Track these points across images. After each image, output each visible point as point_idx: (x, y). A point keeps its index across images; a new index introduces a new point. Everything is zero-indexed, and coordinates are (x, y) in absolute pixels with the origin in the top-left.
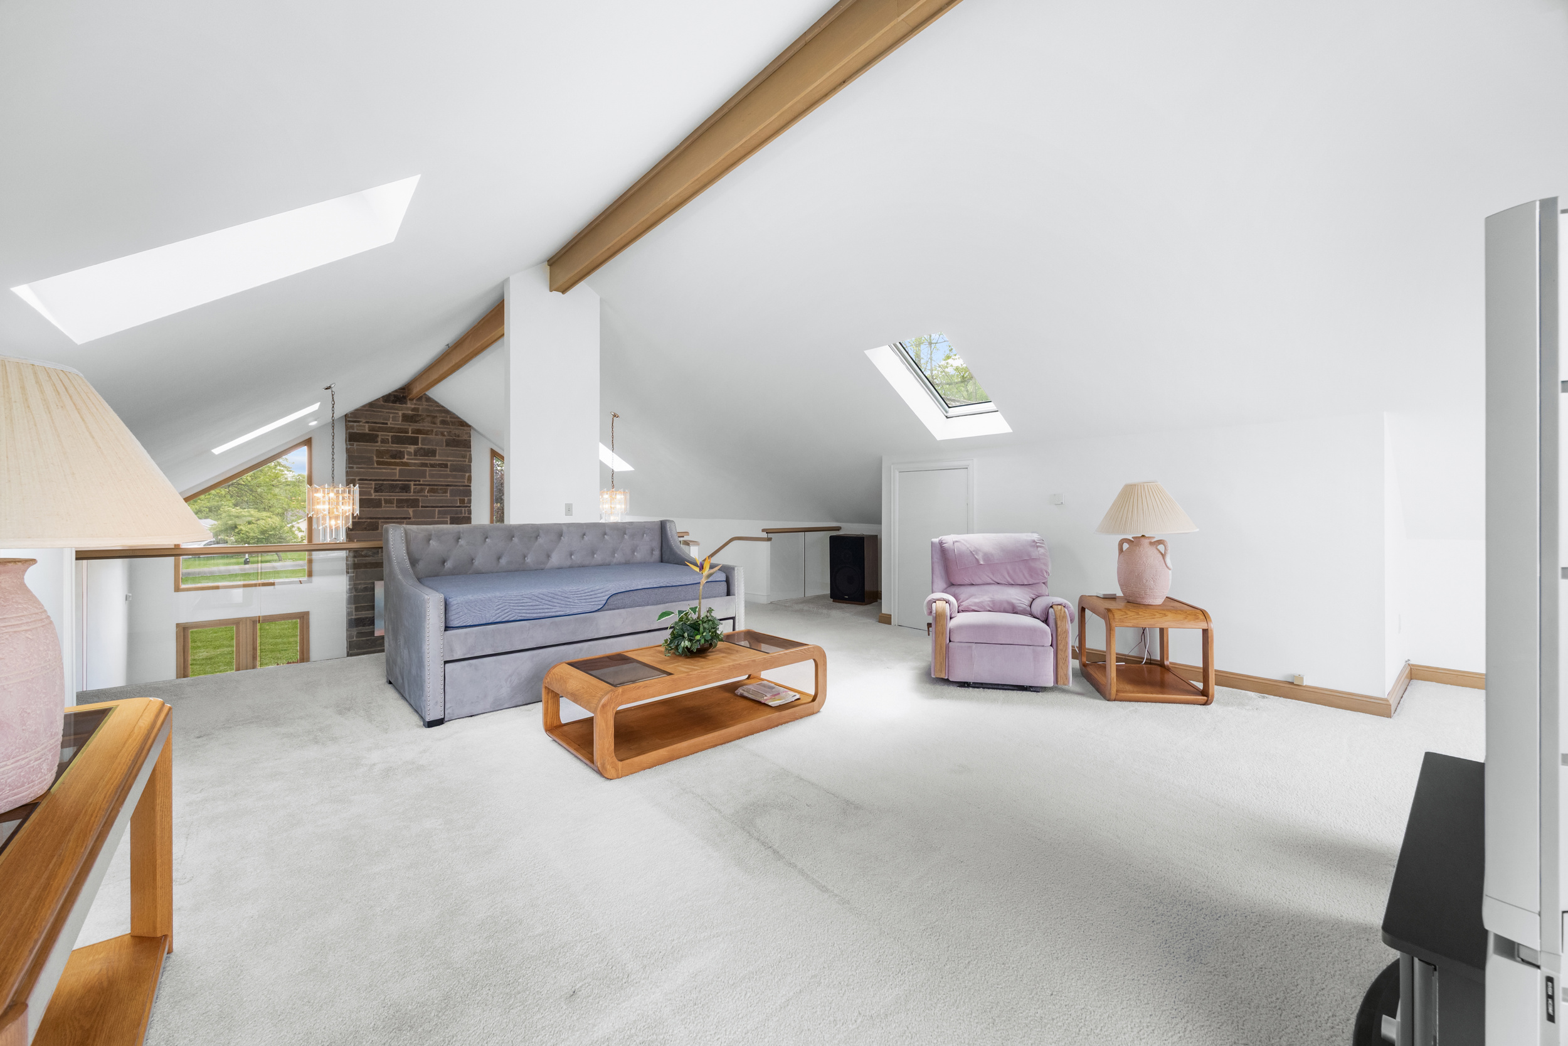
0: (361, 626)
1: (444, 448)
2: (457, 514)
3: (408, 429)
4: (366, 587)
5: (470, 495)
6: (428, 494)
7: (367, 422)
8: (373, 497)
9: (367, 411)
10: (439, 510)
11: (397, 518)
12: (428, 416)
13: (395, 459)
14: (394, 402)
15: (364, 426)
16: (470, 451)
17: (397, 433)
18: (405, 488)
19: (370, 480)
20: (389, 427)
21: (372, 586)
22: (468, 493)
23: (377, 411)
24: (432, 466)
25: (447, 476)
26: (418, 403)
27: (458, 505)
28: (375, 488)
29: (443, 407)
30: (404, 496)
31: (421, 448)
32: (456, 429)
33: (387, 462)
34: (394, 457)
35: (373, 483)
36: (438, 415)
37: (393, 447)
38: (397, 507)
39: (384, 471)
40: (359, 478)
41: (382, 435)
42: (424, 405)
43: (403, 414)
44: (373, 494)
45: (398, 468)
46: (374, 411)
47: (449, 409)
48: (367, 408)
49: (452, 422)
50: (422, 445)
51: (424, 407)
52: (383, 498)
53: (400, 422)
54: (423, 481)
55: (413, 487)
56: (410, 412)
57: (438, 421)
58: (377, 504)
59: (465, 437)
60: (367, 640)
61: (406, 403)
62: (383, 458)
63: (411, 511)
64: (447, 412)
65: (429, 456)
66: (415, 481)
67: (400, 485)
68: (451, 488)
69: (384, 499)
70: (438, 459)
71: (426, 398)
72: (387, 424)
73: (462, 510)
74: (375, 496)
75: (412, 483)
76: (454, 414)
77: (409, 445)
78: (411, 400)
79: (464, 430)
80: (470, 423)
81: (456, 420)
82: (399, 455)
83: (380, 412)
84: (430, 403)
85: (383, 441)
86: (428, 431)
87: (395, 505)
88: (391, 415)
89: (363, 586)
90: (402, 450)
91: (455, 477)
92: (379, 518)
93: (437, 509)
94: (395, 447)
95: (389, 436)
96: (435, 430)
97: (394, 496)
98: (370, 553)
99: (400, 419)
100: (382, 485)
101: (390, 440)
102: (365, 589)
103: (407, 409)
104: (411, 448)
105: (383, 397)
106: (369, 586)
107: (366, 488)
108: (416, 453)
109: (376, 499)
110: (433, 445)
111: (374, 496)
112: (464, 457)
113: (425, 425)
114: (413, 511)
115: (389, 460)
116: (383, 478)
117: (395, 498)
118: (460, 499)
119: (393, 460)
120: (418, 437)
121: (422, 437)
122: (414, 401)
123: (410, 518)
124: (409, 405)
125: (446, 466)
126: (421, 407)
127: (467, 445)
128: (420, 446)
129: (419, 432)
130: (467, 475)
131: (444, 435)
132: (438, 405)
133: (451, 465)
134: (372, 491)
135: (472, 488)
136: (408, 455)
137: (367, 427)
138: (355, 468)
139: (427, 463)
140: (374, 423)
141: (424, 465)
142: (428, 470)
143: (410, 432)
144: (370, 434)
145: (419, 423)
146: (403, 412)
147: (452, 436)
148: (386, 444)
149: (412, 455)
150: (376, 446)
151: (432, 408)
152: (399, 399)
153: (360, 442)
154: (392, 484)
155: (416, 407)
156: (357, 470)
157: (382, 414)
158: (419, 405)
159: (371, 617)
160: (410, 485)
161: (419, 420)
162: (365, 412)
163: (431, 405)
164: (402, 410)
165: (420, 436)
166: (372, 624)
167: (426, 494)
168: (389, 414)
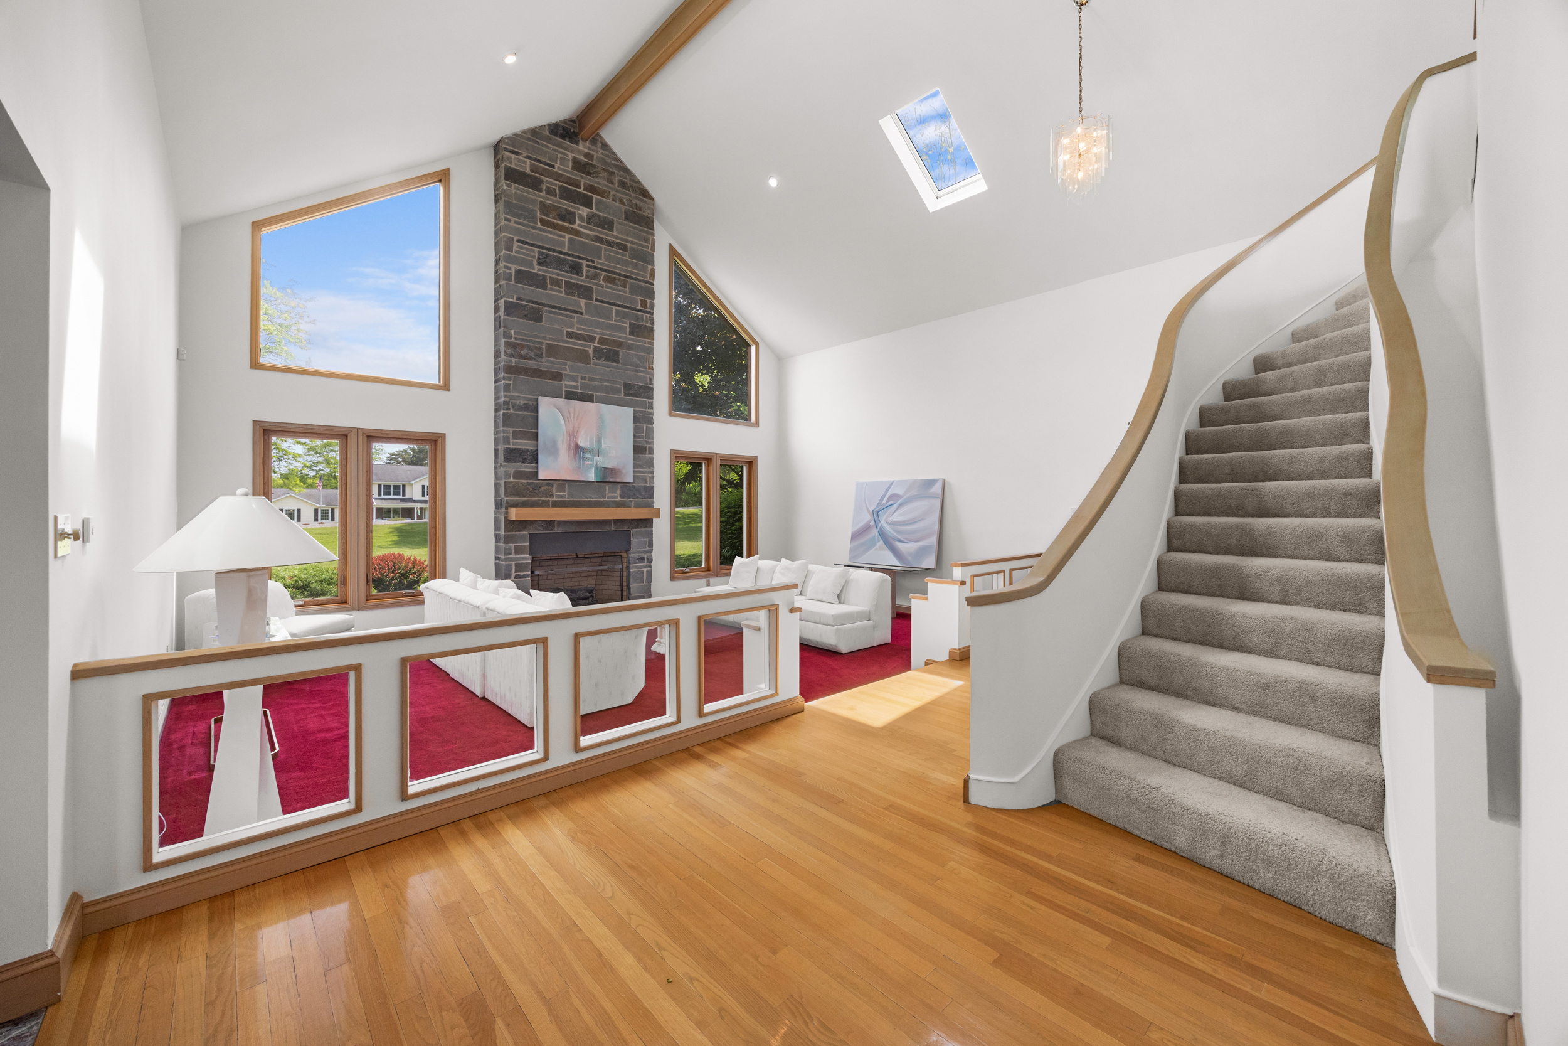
0: (519, 462)
1: (623, 221)
2: (637, 319)
3: (580, 182)
4: (525, 404)
5: (653, 298)
6: (604, 284)
7: (528, 158)
8: (536, 271)
9: (529, 139)
10: (616, 310)
11: (566, 310)
12: (604, 170)
13: (564, 221)
14: (563, 137)
15: (525, 162)
16: (653, 234)
17: (566, 183)
19: (533, 245)
20: (557, 172)
21: (535, 403)
22: (650, 293)
23: (542, 145)
24: (609, 243)
25: (626, 263)
26: (593, 148)
27: (639, 307)
28: (539, 258)
29: (621, 162)
30: (574, 279)
31: (596, 214)
32: (639, 199)
33: (553, 223)
34: (562, 217)
35: (536, 250)
36: (616, 172)
37: (561, 203)
38: (566, 293)
39: (549, 235)
40: (518, 238)
41: (548, 182)
42: (598, 153)
43: (574, 159)
45: (567, 236)
46: (538, 143)
47: (629, 167)
48: (528, 136)
49: (631, 186)
50: (597, 209)
51: (599, 155)
52: (548, 275)
53: (570, 169)
54: (598, 263)
55: (585, 269)
56: (582, 158)
57: (616, 180)
58: (539, 282)
59: (647, 213)
60: (529, 484)
61: (577, 143)
62: (548, 216)
63: (583, 302)
64: (627, 171)
65: (605, 229)
66: (588, 260)
67: (570, 262)
68: (632, 281)
69: (550, 277)
71: (602, 143)
72: (553, 166)
73: (643, 316)
74: (539, 270)
75: (584, 262)
76: (634, 176)
77: (581, 205)
78: (584, 140)
79: (645, 202)
80: (653, 195)
81: (637, 185)
82: (568, 216)
83: (546, 146)
84: (607, 153)
85: (550, 192)
86: (604, 192)
87: (563, 290)
88: (559, 156)
89: (522, 402)
90: (573, 210)
91: (636, 266)
92: (544, 305)
93: (614, 308)
94: (565, 204)
95: (556, 185)
96: (612, 192)
97: (562, 276)
98: (532, 354)
99: (571, 164)
100: (547, 256)
101: (558, 191)
102: (526, 407)
103: (579, 152)
104: (583, 211)
105: (549, 125)
106: (531, 403)
107: (527, 255)
108: (590, 219)
109: (540, 275)
110: (609, 214)
111: (537, 269)
112: (647, 240)
113: (600, 182)
114: (586, 304)
115: (555, 221)
116: (548, 247)
117: (564, 279)
118: (641, 300)
119: (561, 223)
120: (592, 197)
121: (597, 199)
122: (588, 144)
123: (582, 314)
124: (583, 147)
125: (625, 248)
126: (595, 155)
127: (647, 223)
129: (592, 189)
130: (650, 267)
131: (623, 203)
132: (617, 159)
133: (631, 248)
134: (535, 262)
135: (655, 287)
136: (580, 220)
137: (528, 164)
138: (513, 222)
139: (602, 238)
140: (539, 161)
141: (598, 239)
142: (603, 249)
143: (582, 187)
144: (533, 176)
145: (593, 177)
146: (574, 155)
147: (632, 207)
148: (552, 196)
149: (584, 220)
150: (540, 197)
151: (608, 160)
152: (569, 135)
153: (522, 185)
154: (559, 257)
155: (590, 152)
156: (515, 225)
157: (548, 150)
158: (593, 151)
159: (531, 450)
160: (582, 264)
161: (593, 173)
162: (526, 141)
163: (607, 156)
164: (571, 152)
165: (595, 196)
166: (535, 459)
167: (601, 282)
168: (557, 153)
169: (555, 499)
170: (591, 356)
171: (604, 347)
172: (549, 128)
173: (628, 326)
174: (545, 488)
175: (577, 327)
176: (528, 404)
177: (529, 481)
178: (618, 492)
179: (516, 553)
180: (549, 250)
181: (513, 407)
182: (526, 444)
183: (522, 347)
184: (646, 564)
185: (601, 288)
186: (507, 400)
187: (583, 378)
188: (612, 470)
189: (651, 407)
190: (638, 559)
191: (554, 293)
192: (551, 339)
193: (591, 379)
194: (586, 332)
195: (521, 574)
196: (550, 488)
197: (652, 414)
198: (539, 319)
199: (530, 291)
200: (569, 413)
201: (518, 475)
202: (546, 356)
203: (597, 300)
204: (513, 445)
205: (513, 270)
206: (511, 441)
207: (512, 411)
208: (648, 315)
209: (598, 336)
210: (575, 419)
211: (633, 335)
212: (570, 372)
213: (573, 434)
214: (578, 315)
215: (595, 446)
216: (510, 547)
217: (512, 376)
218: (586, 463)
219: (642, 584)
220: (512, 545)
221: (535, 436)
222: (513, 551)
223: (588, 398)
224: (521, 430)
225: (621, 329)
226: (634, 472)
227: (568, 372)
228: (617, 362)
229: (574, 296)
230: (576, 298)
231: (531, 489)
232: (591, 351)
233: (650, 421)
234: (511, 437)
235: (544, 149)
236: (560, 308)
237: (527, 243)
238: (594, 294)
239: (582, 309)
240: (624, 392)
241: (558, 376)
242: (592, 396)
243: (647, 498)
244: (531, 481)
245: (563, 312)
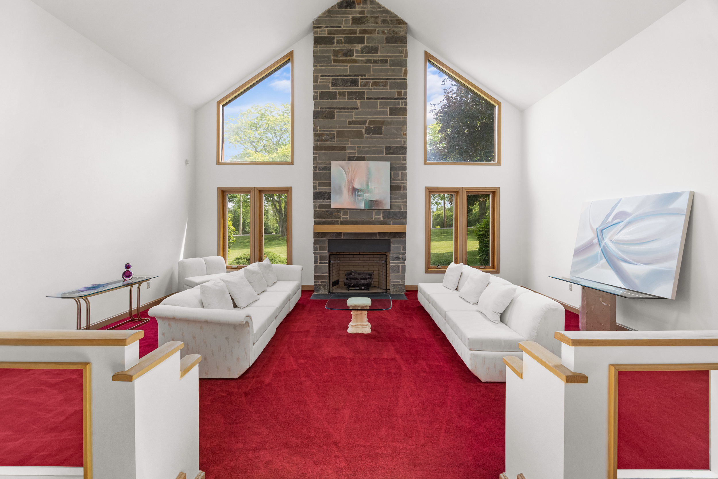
0: (322, 199)
1: (385, 45)
2: (395, 105)
3: (356, 30)
4: (325, 167)
5: (406, 88)
6: (373, 87)
7: (327, 27)
8: (331, 90)
9: (326, 17)
10: (380, 102)
11: (348, 109)
12: (372, 17)
13: (347, 56)
14: (346, 7)
15: (325, 31)
16: (406, 47)
17: (348, 34)
18: (354, 83)
19: (329, 76)
20: (343, 29)
21: (329, 166)
22: (404, 86)
23: (334, 17)
24: (375, 61)
25: (387, 71)
26: (365, 6)
27: (396, 97)
28: (332, 83)
29: (383, 8)
30: (353, 89)
31: (367, 46)
32: (395, 27)
33: (341, 60)
34: (345, 55)
35: (331, 78)
36: (380, 15)
37: (344, 46)
38: (349, 99)
39: (339, 67)
40: (321, 74)
41: (337, 37)
43: (353, 17)
44: (331, 88)
45: (349, 65)
46: (331, 17)
47: (389, 9)
48: (326, 15)
49: (391, 21)
50: (368, 43)
51: (369, 9)
52: (337, 91)
53: (350, 25)
54: (368, 76)
55: (360, 81)
56: (358, 15)
57: (380, 20)
58: (332, 96)
59: (402, 34)
60: (327, 211)
61: (355, 7)
62: (338, 57)
63: (358, 102)
64: (387, 12)
65: (373, 53)
66: (362, 76)
67: (351, 80)
68: (391, 81)
69: (339, 92)
70: (379, 55)
71: (370, 1)
72: (340, 27)
73: (399, 102)
74: (333, 89)
75: (359, 78)
76: (393, 13)
77: (357, 44)
78: (359, 3)
79: (401, 27)
80: (407, 21)
81: (394, 19)
82: (349, 53)
83: (336, 17)
84: (373, 6)
85: (339, 42)
86: (372, 30)
87: (346, 97)
88: (344, 19)
89: (324, 166)
90: (352, 48)
91: (393, 71)
92: (335, 108)
93: (379, 101)
94: (347, 46)
95: (342, 37)
96: (377, 29)
97: (346, 89)
98: (328, 138)
99: (351, 21)
100: (337, 79)
101: (343, 41)
102: (325, 168)
103: (356, 12)
104: (358, 47)
105: (338, 4)
107: (326, 82)
108: (363, 50)
109: (333, 92)
110: (375, 43)
111: (331, 89)
112: (401, 52)
113: (370, 25)
114: (361, 102)
115: (342, 58)
116: (338, 74)
117: (347, 91)
118: (397, 92)
119: (345, 58)
120: (364, 36)
121: (367, 37)
122: (361, 5)
123: (358, 109)
124: (358, 9)
125: (386, 61)
126: (366, 10)
127: (403, 41)
128: (366, 44)
129: (364, 32)
130: (404, 69)
131: (385, 33)
132: (381, 7)
133: (391, 60)
134: (330, 85)
135: (408, 81)
136: (356, 53)
137: (327, 31)
138: (318, 66)
139: (371, 60)
140: (332, 27)
141: (369, 61)
142: (372, 66)
143: (358, 33)
144: (329, 36)
145: (365, 24)
146: (352, 15)
147: (391, 34)
148: (340, 44)
149: (359, 52)
150: (333, 47)
151: (374, 10)
152: (350, 4)
153: (323, 44)
154: (344, 79)
155: (363, 9)
156: (320, 68)
157: (337, 18)
158: (365, 8)
159: (328, 192)
160: (358, 79)
161: (365, 22)
162: (325, 18)
163: (374, 8)
164: (352, 14)
165: (366, 35)
166: (330, 198)
167: (370, 87)
168: (342, 18)
169: (342, 220)
170: (364, 133)
171: (372, 126)
172: (338, 6)
173: (388, 110)
174: (336, 214)
175: (355, 118)
176: (327, 166)
177: (327, 210)
178: (382, 215)
179: (320, 250)
180: (338, 76)
181: (319, 169)
182: (324, 189)
183: (323, 134)
184: (401, 261)
185: (371, 90)
186: (315, 165)
187: (358, 147)
188: (376, 201)
189: (405, 159)
190: (395, 258)
191: (341, 100)
192: (339, 128)
193: (363, 147)
194: (360, 119)
195: (323, 262)
196: (339, 213)
197: (406, 164)
198: (333, 117)
199: (327, 102)
200: (349, 169)
201: (321, 206)
202: (336, 138)
203: (367, 98)
204: (318, 190)
205: (319, 93)
206: (317, 188)
207: (318, 171)
208: (403, 101)
209: (368, 120)
210: (352, 172)
211: (392, 115)
212: (351, 145)
213: (351, 181)
214: (356, 110)
215: (365, 188)
216: (317, 246)
217: (318, 152)
218: (359, 198)
219: (398, 274)
220: (318, 246)
221: (330, 184)
222: (318, 249)
223: (362, 159)
224: (323, 181)
225: (384, 113)
226: (391, 202)
227: (350, 145)
228: (381, 134)
229: (353, 99)
230: (354, 100)
231: (328, 214)
232: (364, 130)
233: (404, 168)
234: (317, 186)
235: (335, 18)
236: (344, 108)
237: (326, 76)
238: (366, 95)
239: (358, 106)
240: (385, 153)
241: (343, 148)
242: (364, 157)
243: (402, 219)
244: (328, 210)
245: (346, 110)
